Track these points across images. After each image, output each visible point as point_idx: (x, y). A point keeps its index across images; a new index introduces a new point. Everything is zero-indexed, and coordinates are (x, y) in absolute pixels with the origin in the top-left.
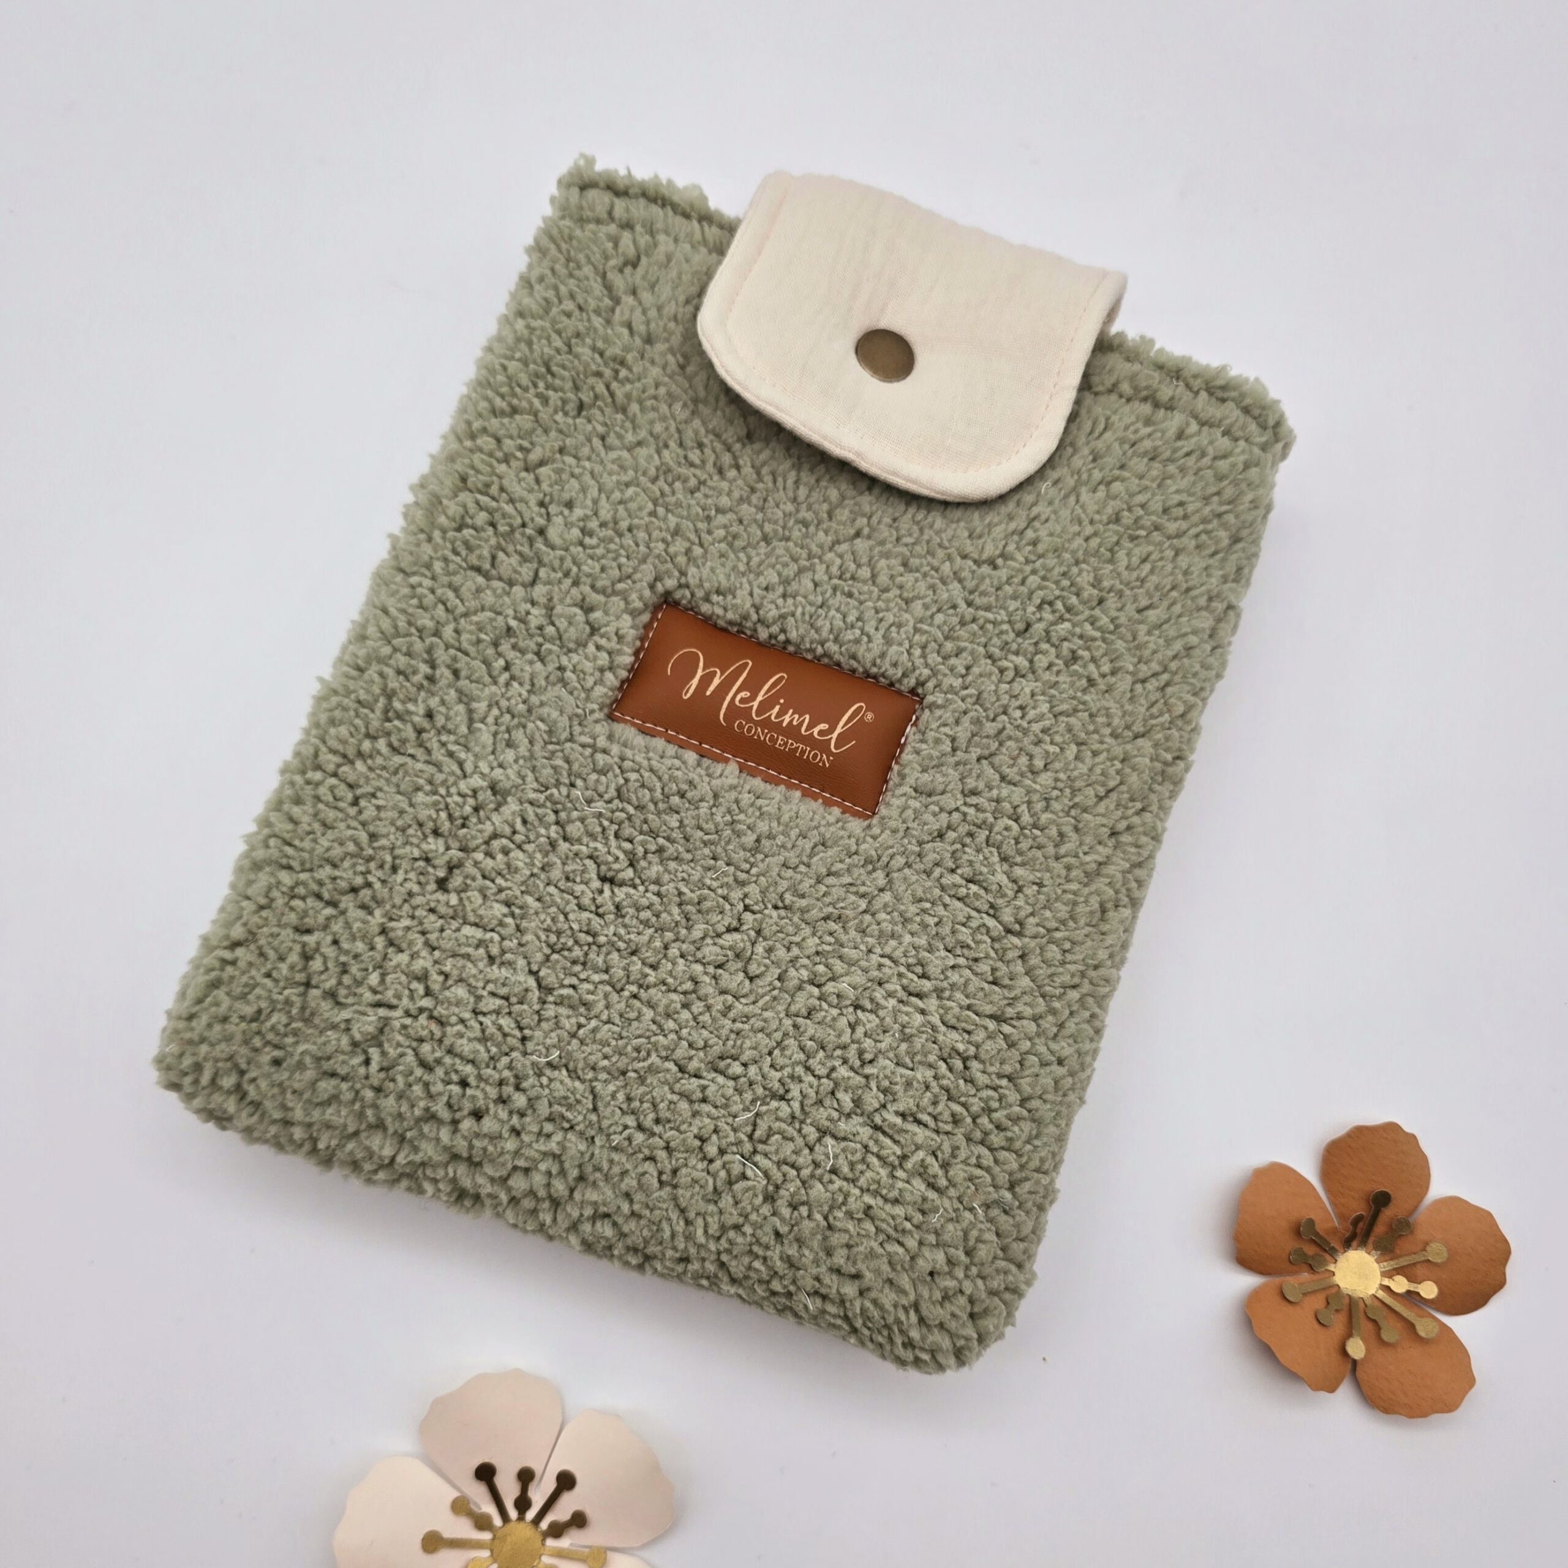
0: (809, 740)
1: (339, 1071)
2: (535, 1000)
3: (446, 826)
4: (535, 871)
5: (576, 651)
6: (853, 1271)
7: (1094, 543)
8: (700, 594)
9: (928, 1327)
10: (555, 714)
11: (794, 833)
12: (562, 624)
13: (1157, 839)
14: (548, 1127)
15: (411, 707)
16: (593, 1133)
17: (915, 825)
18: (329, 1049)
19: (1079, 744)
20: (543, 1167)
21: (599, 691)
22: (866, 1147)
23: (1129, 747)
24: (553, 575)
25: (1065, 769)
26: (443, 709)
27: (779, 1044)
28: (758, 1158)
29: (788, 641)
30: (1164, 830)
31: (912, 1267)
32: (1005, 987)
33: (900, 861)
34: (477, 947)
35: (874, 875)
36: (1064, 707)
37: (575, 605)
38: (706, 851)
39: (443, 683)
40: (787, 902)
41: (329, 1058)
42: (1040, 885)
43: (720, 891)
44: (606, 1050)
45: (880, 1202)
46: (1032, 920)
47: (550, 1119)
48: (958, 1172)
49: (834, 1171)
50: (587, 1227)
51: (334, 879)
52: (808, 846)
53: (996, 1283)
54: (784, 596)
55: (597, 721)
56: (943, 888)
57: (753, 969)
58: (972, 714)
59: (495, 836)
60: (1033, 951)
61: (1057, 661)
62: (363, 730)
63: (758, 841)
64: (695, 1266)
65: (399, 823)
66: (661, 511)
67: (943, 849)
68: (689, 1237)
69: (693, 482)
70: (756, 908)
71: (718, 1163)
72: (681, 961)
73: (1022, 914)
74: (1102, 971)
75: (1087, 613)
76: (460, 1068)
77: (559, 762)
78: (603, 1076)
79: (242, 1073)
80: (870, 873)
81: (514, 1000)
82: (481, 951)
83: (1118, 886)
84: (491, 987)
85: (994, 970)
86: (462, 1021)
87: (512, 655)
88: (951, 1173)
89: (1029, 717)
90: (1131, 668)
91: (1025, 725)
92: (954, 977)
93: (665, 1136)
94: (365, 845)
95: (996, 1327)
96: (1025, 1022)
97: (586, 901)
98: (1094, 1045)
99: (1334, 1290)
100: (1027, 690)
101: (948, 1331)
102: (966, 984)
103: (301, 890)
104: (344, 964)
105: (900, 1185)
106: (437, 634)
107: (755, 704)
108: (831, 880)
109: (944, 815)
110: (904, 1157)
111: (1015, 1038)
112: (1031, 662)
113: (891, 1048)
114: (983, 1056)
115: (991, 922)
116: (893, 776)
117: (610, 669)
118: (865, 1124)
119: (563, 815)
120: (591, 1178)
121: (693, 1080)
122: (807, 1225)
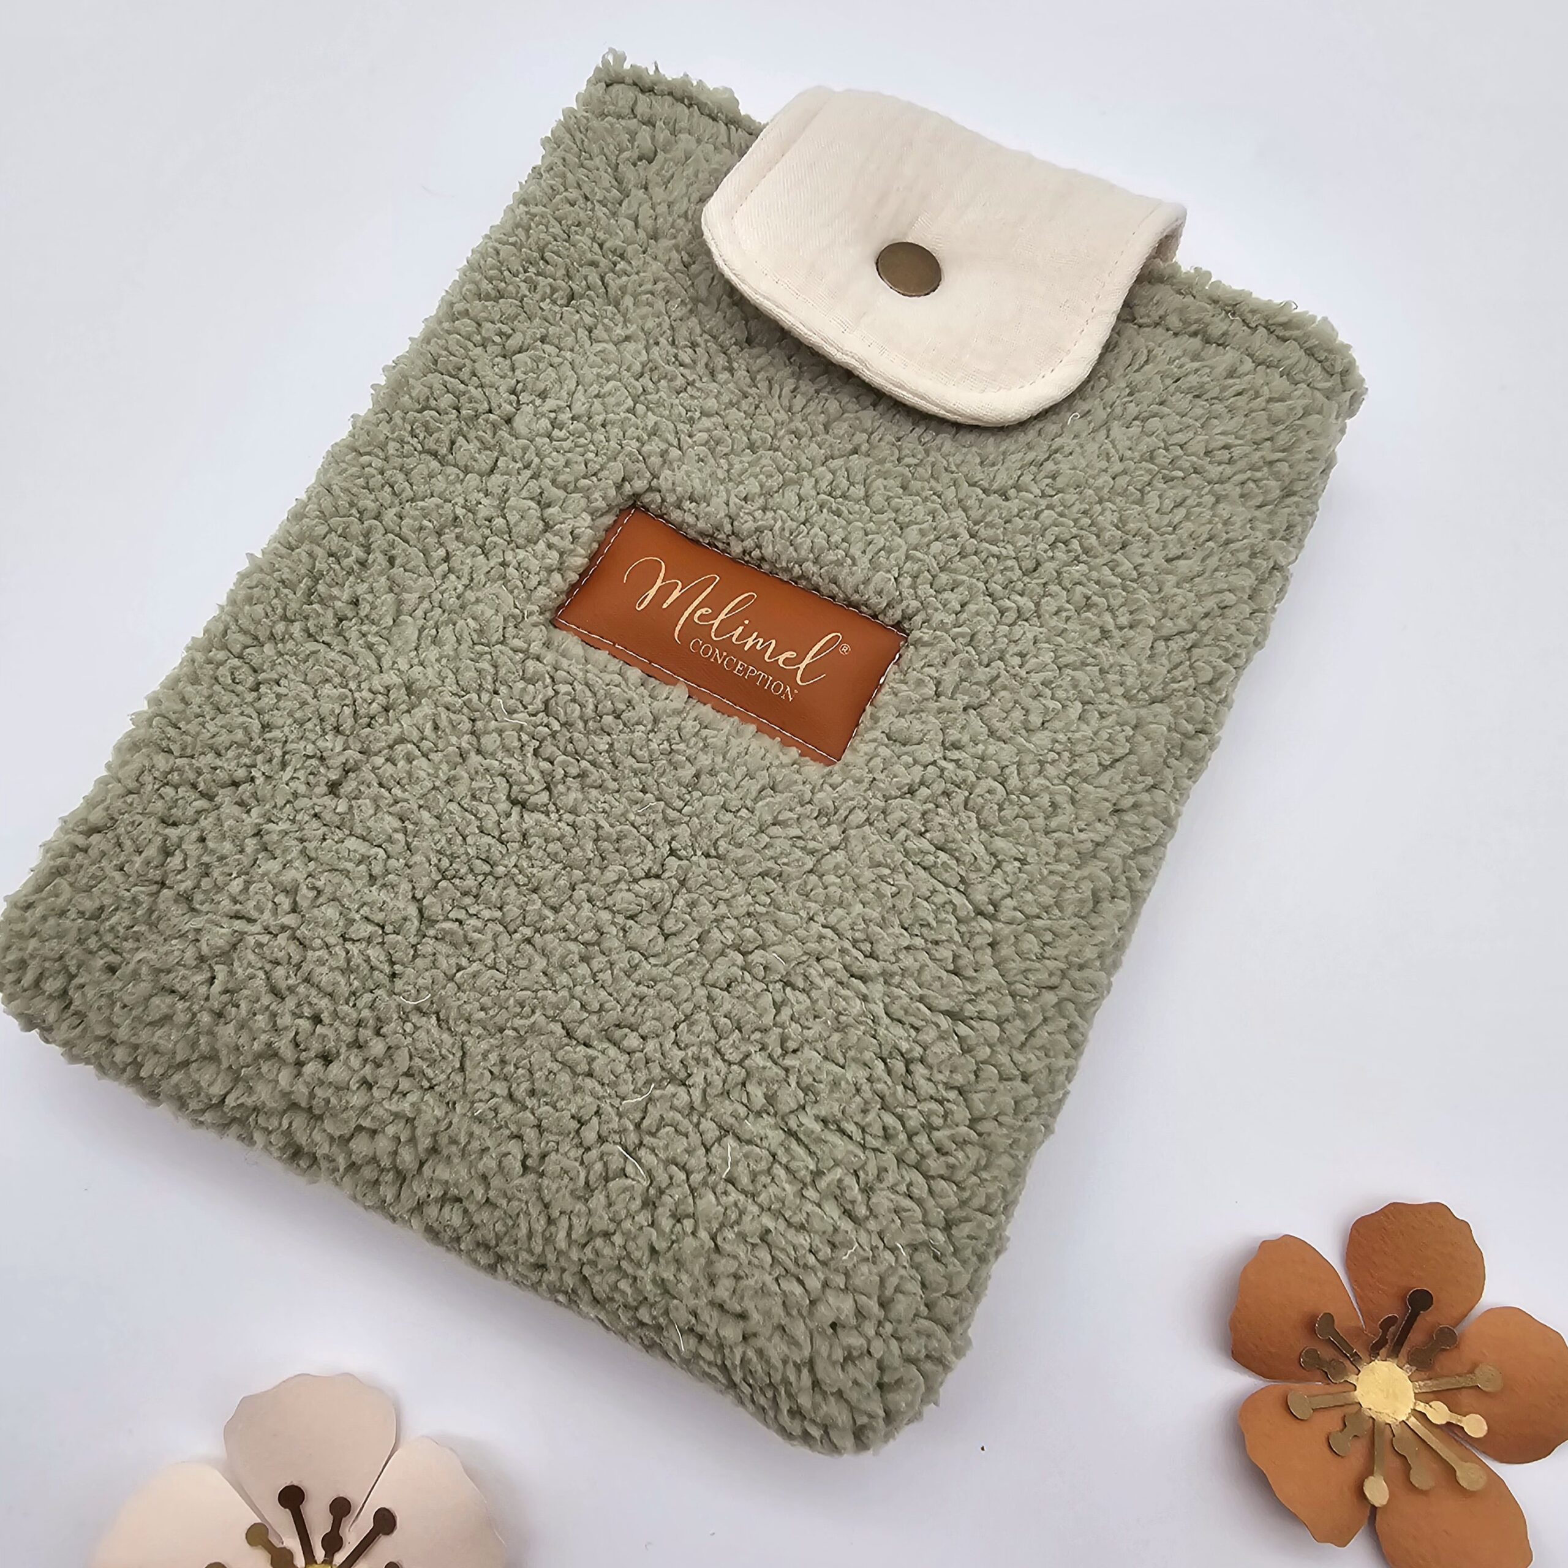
0: (772, 668)
1: (177, 987)
2: (413, 931)
3: (347, 725)
4: (437, 784)
5: (524, 547)
6: (738, 1309)
7: (1123, 481)
8: (671, 499)
9: (824, 1394)
10: (489, 612)
11: (740, 772)
12: (513, 517)
13: (1169, 823)
14: (405, 1084)
15: (335, 591)
16: (455, 1097)
17: (882, 776)
18: (172, 960)
19: (1084, 703)
20: (390, 1130)
21: (543, 591)
22: (774, 1156)
23: (1143, 712)
24: (512, 465)
25: (1066, 729)
26: (369, 597)
27: (687, 1017)
28: (642, 1153)
29: (763, 559)
30: (1178, 814)
31: (811, 1313)
32: (967, 979)
33: (860, 816)
34: (360, 863)
35: (828, 829)
36: (1070, 658)
37: (532, 499)
38: (636, 781)
39: (376, 568)
40: (721, 851)
41: (169, 972)
42: (1023, 862)
43: (644, 828)
44: (485, 1000)
45: (782, 1225)
46: (1009, 902)
47: (408, 1074)
48: (883, 1199)
49: (731, 1180)
50: (432, 1211)
51: (215, 769)
52: (755, 787)
53: (914, 1348)
54: (764, 509)
55: (535, 625)
56: (907, 854)
57: (670, 925)
58: (964, 655)
59: (401, 740)
60: (1007, 938)
61: (1068, 606)
62: (279, 611)
63: (697, 776)
64: (551, 1277)
65: (298, 715)
66: (641, 409)
67: (913, 807)
68: (548, 1240)
69: (680, 382)
70: (683, 853)
71: (594, 1153)
72: (587, 906)
73: (998, 894)
74: (1087, 973)
75: (1107, 556)
76: (315, 1001)
77: (484, 665)
78: (477, 1031)
79: (72, 977)
80: (823, 827)
81: (389, 928)
82: (363, 867)
83: (1117, 872)
84: (365, 911)
85: (956, 957)
86: (327, 946)
87: (453, 546)
88: (874, 1200)
89: (1027, 667)
90: (1153, 622)
91: (1023, 673)
92: (907, 960)
93: (537, 1113)
94: (255, 736)
95: (910, 1405)
96: (987, 1024)
97: (489, 824)
98: (1069, 1062)
99: (1353, 1409)
100: (1030, 635)
101: (846, 1401)
102: (920, 970)
103: (175, 777)
104: (207, 865)
105: (809, 1207)
106: (378, 517)
107: (717, 623)
108: (776, 830)
109: (918, 768)
110: (818, 1174)
111: (972, 1041)
112: (1037, 604)
113: (821, 1037)
114: (930, 1060)
115: (958, 899)
116: (865, 719)
117: (559, 570)
118: (777, 1127)
119: (480, 724)
120: (445, 1152)
121: (581, 1048)
122: (689, 1243)
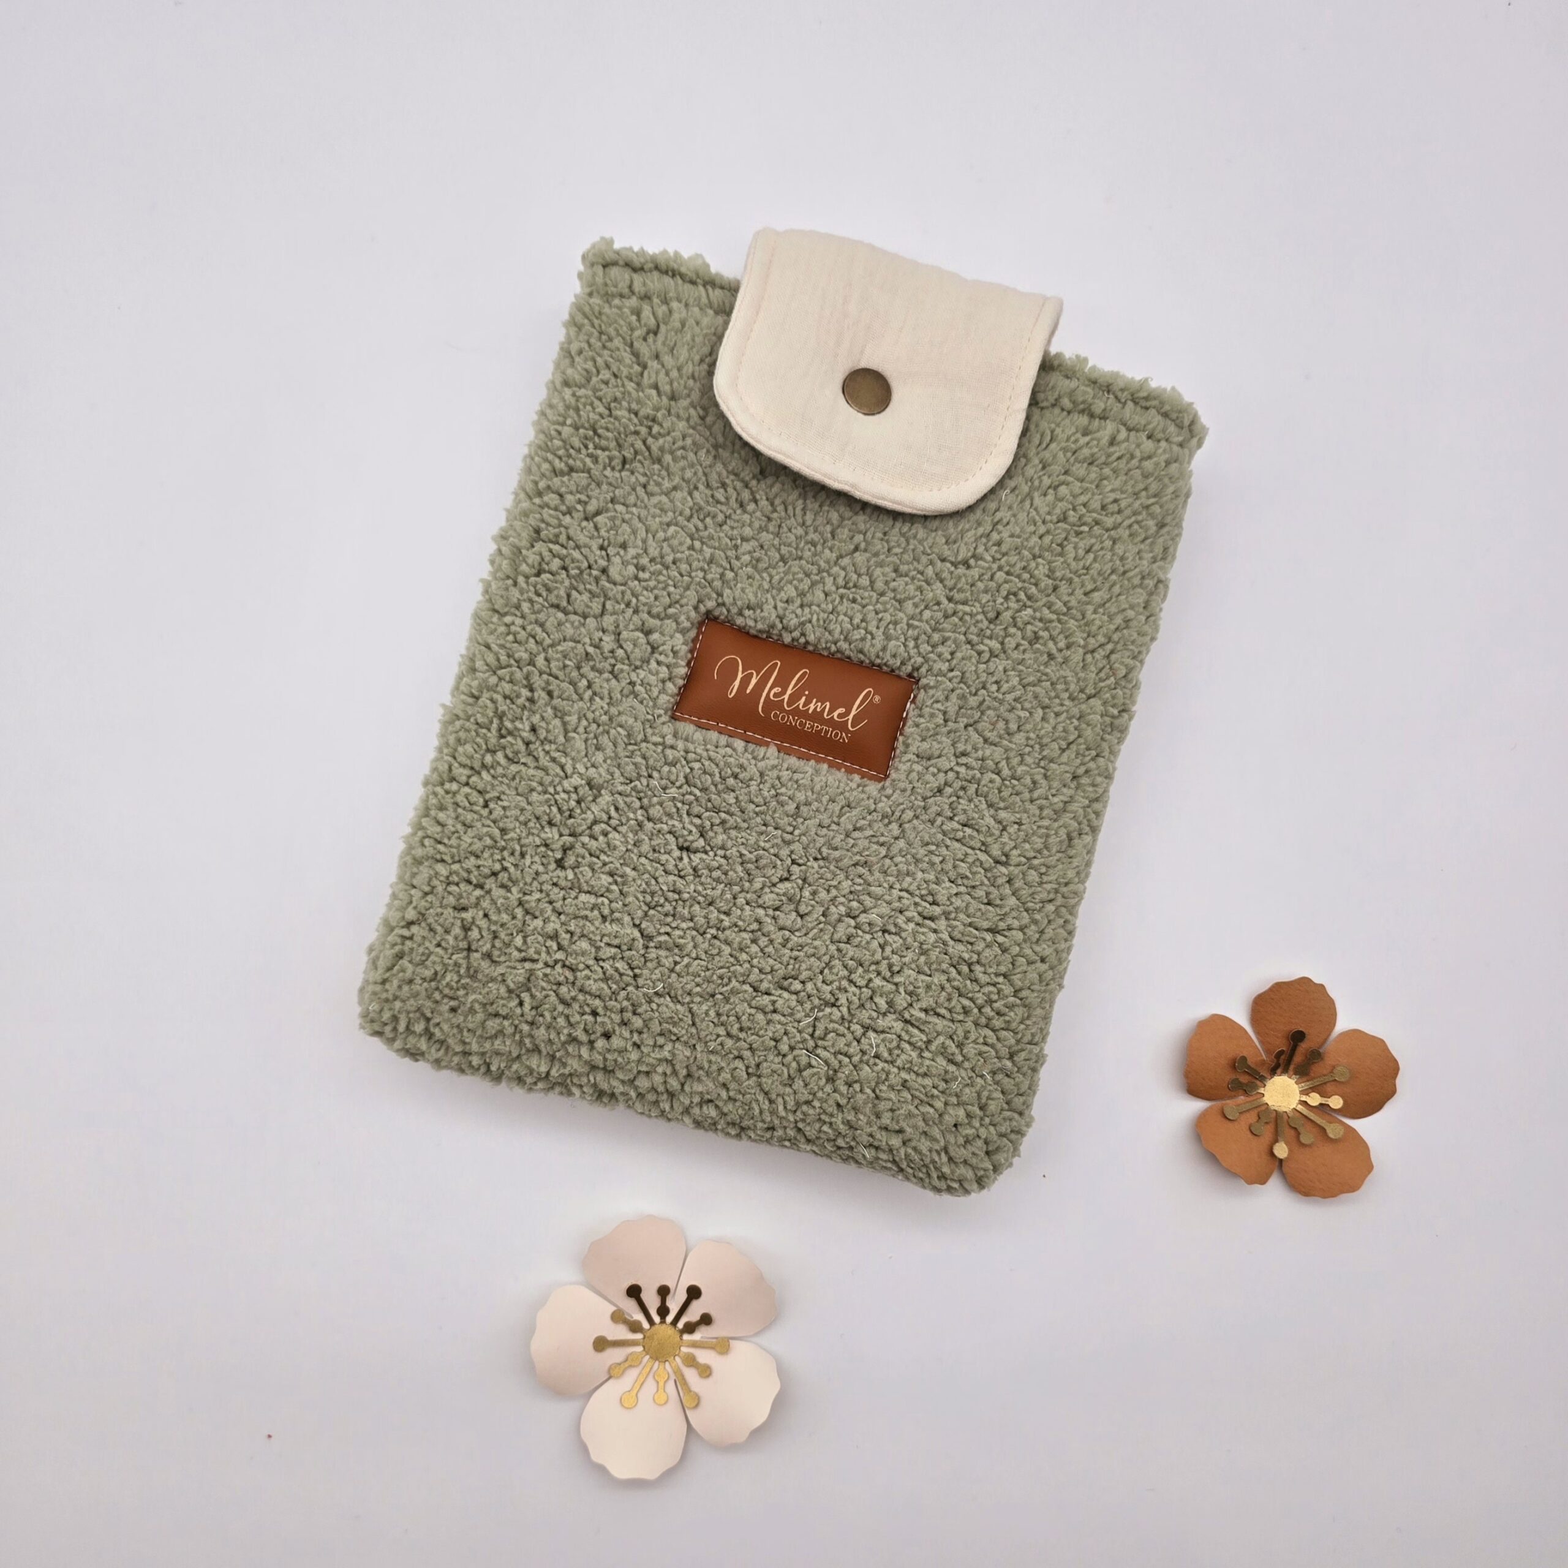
0: (831, 722)
1: (501, 1012)
2: (641, 946)
3: (558, 818)
4: (630, 847)
5: (641, 667)
6: (897, 1128)
7: (1047, 539)
8: (734, 610)
9: (955, 1163)
10: (631, 721)
11: (825, 799)
12: (629, 646)
13: (1109, 777)
14: (661, 1040)
15: (518, 725)
16: (694, 1042)
17: (919, 785)
18: (492, 997)
19: (1043, 708)
20: (660, 1070)
21: (664, 699)
22: (899, 1036)
23: (1083, 707)
24: (617, 607)
25: (1034, 730)
26: (543, 724)
27: (827, 964)
28: (819, 1051)
29: (807, 643)
30: (1114, 769)
31: (941, 1122)
32: (997, 906)
33: (909, 814)
34: (592, 910)
35: (890, 827)
36: (1031, 679)
37: (637, 630)
38: (758, 820)
39: (541, 702)
40: (824, 854)
41: (492, 1004)
42: (1020, 824)
43: (772, 851)
44: (698, 980)
45: (914, 1076)
46: (1015, 852)
47: (661, 1034)
48: (970, 1049)
49: (877, 1056)
50: (696, 1111)
51: (479, 867)
52: (837, 809)
53: (1004, 1128)
54: (802, 606)
55: (664, 723)
56: (944, 834)
57: (803, 909)
58: (958, 691)
59: (595, 822)
60: (1018, 875)
61: (1023, 642)
62: (484, 747)
63: (798, 808)
64: (780, 1133)
65: (522, 818)
66: (697, 544)
67: (943, 801)
68: (773, 1112)
69: (720, 517)
70: (801, 861)
71: (790, 1058)
72: (747, 908)
73: (1007, 848)
74: (1071, 887)
75: (1045, 600)
76: (591, 1002)
77: (639, 760)
78: (697, 999)
79: (428, 1020)
80: (887, 825)
81: (624, 948)
82: (596, 912)
83: (1081, 819)
84: (606, 939)
85: (988, 894)
86: (588, 967)
87: (592, 675)
88: (965, 1051)
89: (1003, 690)
90: (1082, 643)
91: (1000, 696)
92: (958, 902)
93: (748, 1040)
94: (498, 839)
95: (1006, 1160)
96: (1014, 932)
97: (670, 867)
98: (1067, 944)
99: (1263, 1108)
100: (1001, 668)
101: (970, 1165)
102: (967, 907)
103: (455, 879)
104: (494, 932)
105: (927, 1062)
106: (531, 663)
107: (786, 697)
108: (856, 834)
109: (942, 775)
110: (929, 1042)
111: (1007, 945)
112: (1002, 643)
113: (913, 961)
114: (983, 961)
115: (983, 857)
116: (899, 745)
117: (670, 679)
118: (897, 1020)
119: (645, 801)
120: (696, 1075)
121: (765, 997)
122: (860, 1097)
